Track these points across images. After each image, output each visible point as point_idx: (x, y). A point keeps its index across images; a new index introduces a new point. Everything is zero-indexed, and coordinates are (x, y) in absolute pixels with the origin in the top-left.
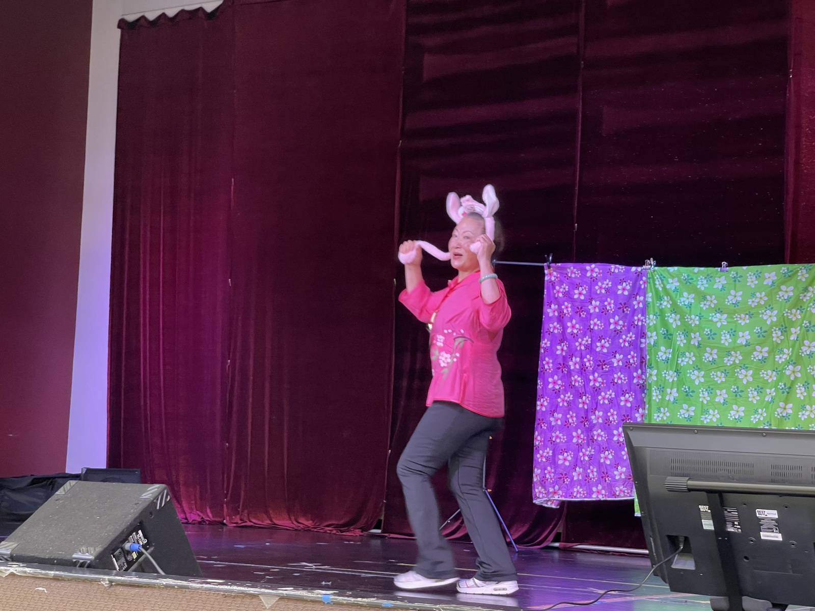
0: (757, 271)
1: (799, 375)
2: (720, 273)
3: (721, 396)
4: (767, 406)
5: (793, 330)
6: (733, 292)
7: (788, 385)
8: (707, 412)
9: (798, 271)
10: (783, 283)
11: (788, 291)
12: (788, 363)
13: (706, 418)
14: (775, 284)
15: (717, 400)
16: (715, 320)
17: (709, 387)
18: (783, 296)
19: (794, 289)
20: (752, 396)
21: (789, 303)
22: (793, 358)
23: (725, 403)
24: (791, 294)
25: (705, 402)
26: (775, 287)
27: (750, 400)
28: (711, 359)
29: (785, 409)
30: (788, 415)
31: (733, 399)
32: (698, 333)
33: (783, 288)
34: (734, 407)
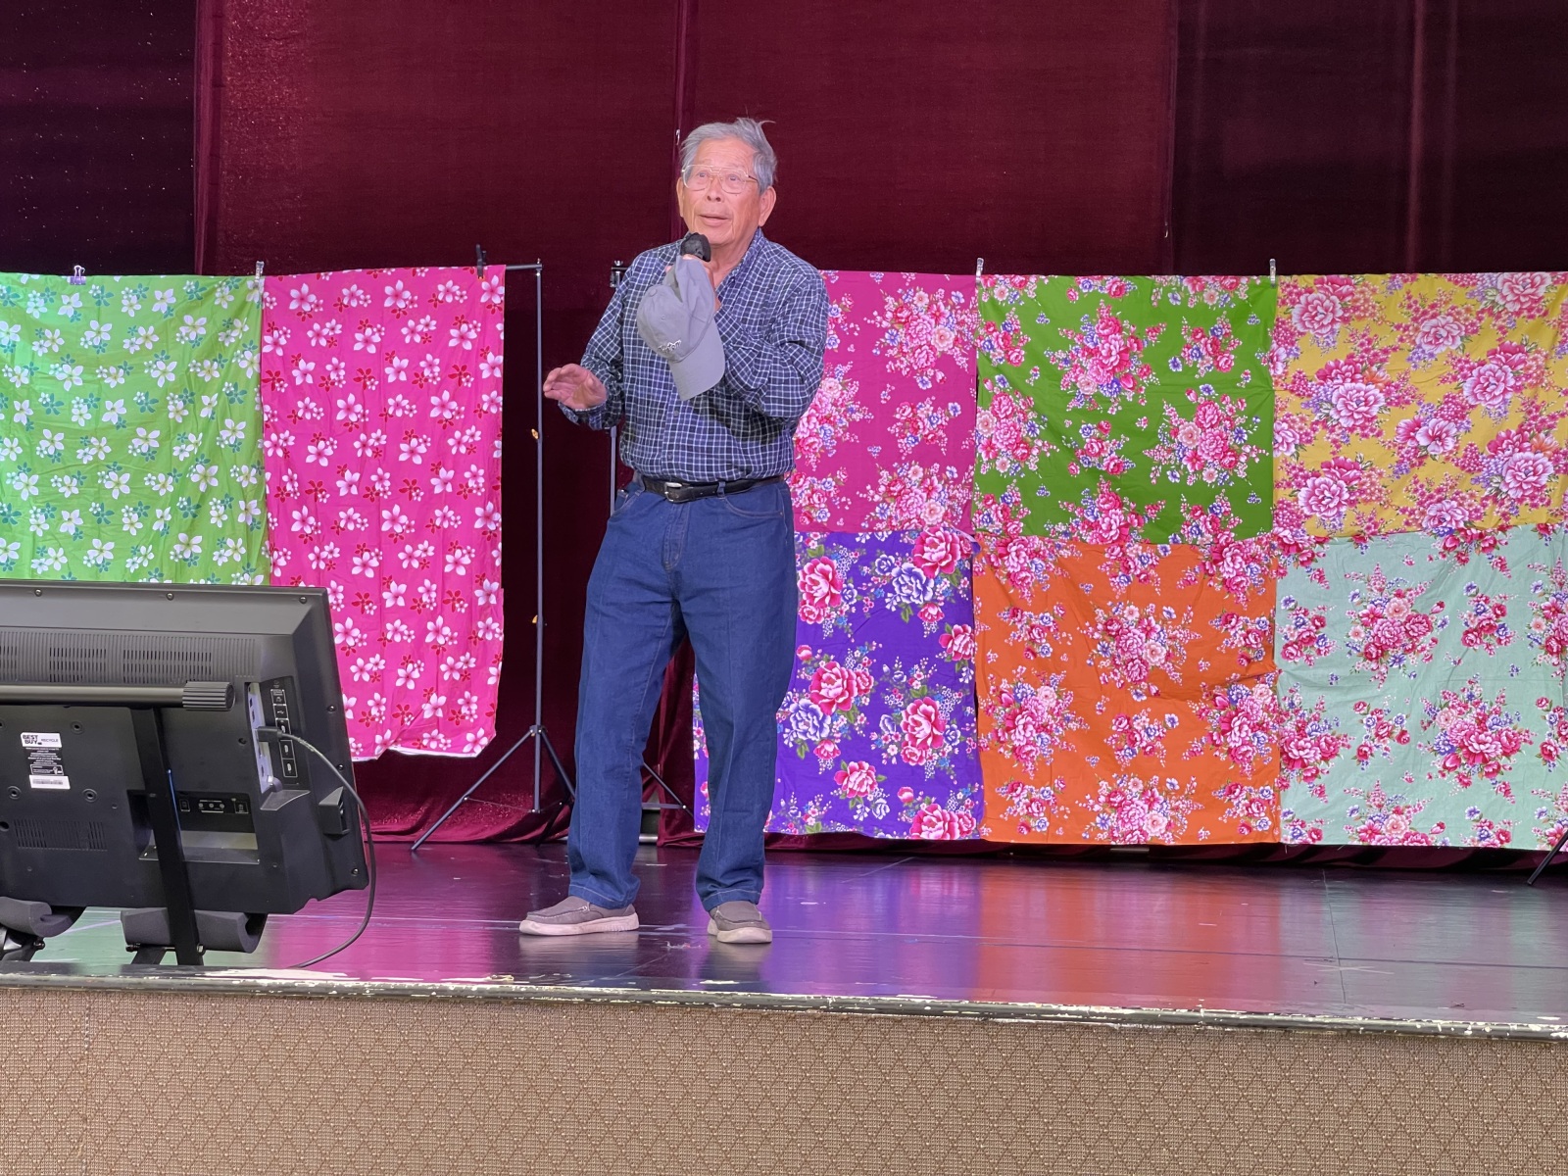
0: (140, 286)
1: (215, 483)
2: (70, 287)
3: (71, 522)
4: (155, 539)
5: (205, 399)
6: (94, 324)
7: (194, 503)
8: (43, 552)
9: (214, 290)
10: (188, 311)
11: (195, 327)
12: (196, 459)
13: (41, 564)
14: (174, 313)
15: (61, 530)
16: (60, 377)
17: (48, 506)
18: (187, 335)
19: (208, 322)
20: (128, 521)
21: (197, 348)
22: (205, 451)
23: (78, 534)
24: (202, 331)
25: (40, 534)
26: (173, 318)
27: (125, 529)
28: (51, 452)
29: (188, 545)
30: (194, 557)
31: (92, 528)
32: (27, 401)
33: (188, 319)
34: (96, 542)
